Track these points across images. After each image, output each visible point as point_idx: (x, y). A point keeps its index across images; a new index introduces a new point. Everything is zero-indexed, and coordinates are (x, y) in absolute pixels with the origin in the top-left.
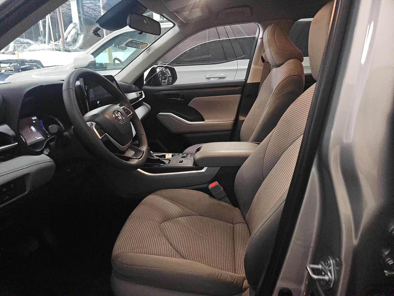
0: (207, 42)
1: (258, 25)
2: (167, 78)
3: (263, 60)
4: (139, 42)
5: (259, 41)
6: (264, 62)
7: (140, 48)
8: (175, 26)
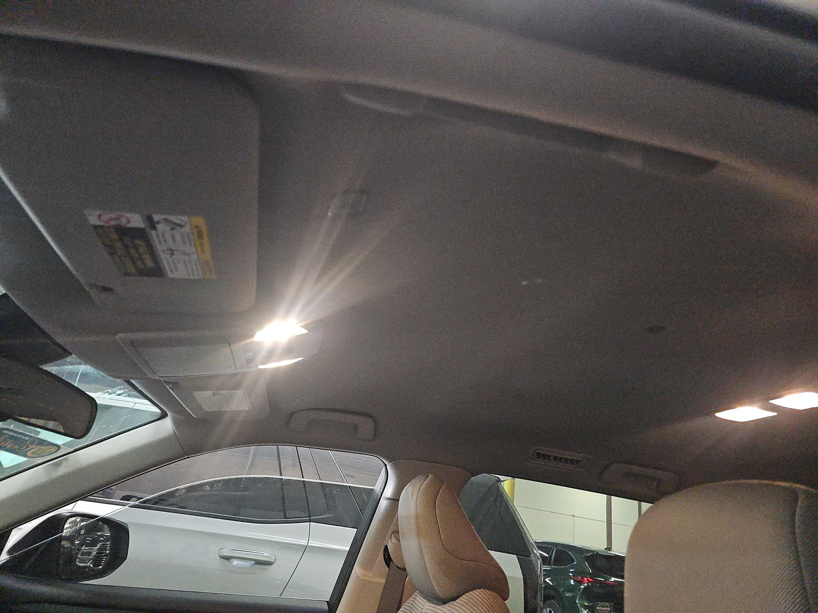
0: (244, 476)
1: (386, 465)
2: (101, 541)
3: (388, 560)
4: (26, 438)
5: (383, 504)
6: (388, 566)
7: (28, 454)
8: (164, 420)
